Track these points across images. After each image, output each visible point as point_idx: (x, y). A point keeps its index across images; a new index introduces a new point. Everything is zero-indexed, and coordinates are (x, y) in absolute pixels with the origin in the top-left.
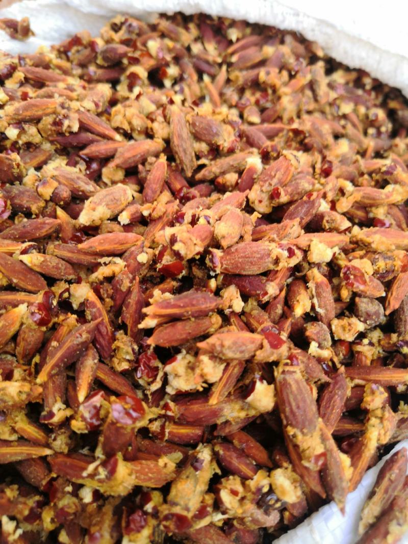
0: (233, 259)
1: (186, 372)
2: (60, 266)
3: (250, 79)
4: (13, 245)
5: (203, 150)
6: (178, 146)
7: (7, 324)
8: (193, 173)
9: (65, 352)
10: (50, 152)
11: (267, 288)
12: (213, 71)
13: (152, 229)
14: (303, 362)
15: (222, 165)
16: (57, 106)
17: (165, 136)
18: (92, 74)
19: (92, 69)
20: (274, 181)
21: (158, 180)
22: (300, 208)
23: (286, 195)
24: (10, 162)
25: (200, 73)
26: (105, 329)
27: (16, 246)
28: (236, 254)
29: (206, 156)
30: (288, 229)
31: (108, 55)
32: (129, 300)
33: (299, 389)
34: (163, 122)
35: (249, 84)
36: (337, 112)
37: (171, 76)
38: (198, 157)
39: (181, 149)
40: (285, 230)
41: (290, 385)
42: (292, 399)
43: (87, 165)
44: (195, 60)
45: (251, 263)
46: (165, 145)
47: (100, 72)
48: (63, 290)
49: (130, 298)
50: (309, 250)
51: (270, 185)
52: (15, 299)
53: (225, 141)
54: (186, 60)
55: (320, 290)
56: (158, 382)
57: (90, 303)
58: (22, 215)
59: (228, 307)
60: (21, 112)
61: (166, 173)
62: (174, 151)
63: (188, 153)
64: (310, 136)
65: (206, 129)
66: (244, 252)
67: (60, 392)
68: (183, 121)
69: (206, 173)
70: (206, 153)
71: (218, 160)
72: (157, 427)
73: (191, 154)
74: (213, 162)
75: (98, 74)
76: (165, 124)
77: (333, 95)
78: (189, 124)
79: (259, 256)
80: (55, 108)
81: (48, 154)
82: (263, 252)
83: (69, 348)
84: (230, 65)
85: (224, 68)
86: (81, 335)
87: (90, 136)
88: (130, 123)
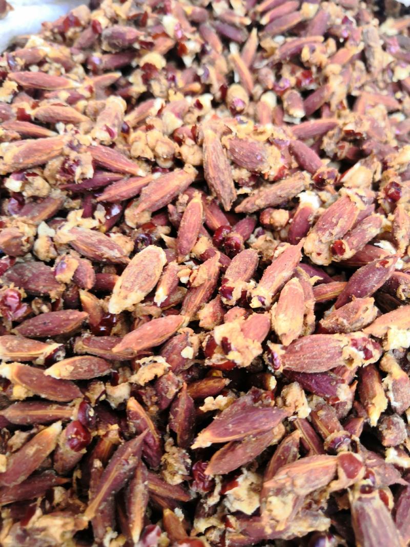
0: (298, 360)
1: (248, 495)
2: (93, 367)
3: (289, 53)
4: (35, 349)
5: (243, 177)
6: (214, 178)
7: (41, 448)
8: (232, 206)
9: (112, 485)
10: (61, 199)
11: (338, 393)
12: (240, 36)
13: (193, 299)
14: (379, 474)
15: (267, 195)
16: (64, 147)
17: (197, 162)
18: (97, 62)
19: (96, 57)
20: (336, 230)
21: (194, 227)
22: (371, 275)
23: (351, 250)
24: (18, 240)
25: (226, 41)
26: (152, 439)
27: (39, 350)
28: (301, 353)
29: (246, 184)
30: (360, 312)
31: (115, 42)
32: (177, 409)
33: (380, 521)
34: (193, 145)
35: (288, 59)
36: (391, 79)
37: (191, 52)
38: (237, 186)
39: (218, 182)
40: (356, 313)
41: (370, 518)
42: (371, 532)
43: (106, 209)
44: (218, 23)
45: (319, 363)
46: (197, 172)
47: (106, 58)
48: (99, 394)
49: (177, 406)
50: (386, 339)
51: (331, 234)
52: (47, 415)
53: (271, 168)
54: (208, 24)
55: (399, 386)
56: (216, 497)
57: (133, 414)
58: (40, 301)
59: (292, 413)
60: (21, 161)
61: (202, 215)
62: (209, 184)
63: (226, 185)
64: (369, 138)
65: (248, 157)
66: (312, 352)
67: (110, 521)
68: (220, 147)
69: (249, 206)
70: (247, 180)
71: (262, 188)
72: (215, 536)
73: (229, 185)
74: (256, 192)
75: (104, 61)
76: (196, 147)
77: (388, 58)
78: (227, 149)
79: (329, 356)
80: (62, 149)
81: (59, 202)
82: (333, 351)
83: (115, 479)
84: (260, 28)
85: (255, 31)
86: (127, 461)
87: (107, 176)
88: (153, 150)
